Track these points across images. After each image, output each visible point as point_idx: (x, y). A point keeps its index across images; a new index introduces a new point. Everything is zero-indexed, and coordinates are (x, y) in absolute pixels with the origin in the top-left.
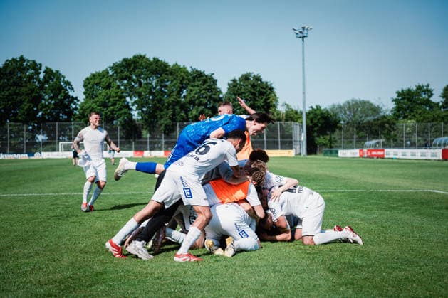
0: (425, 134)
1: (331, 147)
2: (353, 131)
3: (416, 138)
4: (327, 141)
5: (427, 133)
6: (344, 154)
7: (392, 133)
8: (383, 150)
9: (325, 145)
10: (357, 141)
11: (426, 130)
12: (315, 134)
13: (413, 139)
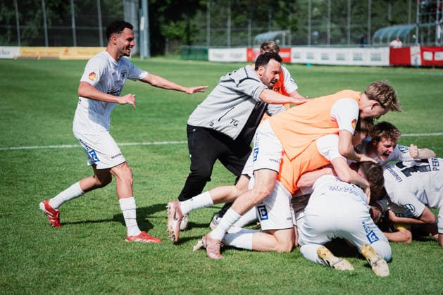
0: (342, 19)
1: (189, 43)
2: (225, 14)
3: (328, 26)
4: (182, 32)
5: (345, 16)
6: (219, 56)
7: (290, 18)
8: (289, 50)
9: (178, 38)
10: (232, 32)
11: (344, 12)
12: (162, 19)
13: (322, 27)
